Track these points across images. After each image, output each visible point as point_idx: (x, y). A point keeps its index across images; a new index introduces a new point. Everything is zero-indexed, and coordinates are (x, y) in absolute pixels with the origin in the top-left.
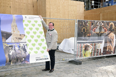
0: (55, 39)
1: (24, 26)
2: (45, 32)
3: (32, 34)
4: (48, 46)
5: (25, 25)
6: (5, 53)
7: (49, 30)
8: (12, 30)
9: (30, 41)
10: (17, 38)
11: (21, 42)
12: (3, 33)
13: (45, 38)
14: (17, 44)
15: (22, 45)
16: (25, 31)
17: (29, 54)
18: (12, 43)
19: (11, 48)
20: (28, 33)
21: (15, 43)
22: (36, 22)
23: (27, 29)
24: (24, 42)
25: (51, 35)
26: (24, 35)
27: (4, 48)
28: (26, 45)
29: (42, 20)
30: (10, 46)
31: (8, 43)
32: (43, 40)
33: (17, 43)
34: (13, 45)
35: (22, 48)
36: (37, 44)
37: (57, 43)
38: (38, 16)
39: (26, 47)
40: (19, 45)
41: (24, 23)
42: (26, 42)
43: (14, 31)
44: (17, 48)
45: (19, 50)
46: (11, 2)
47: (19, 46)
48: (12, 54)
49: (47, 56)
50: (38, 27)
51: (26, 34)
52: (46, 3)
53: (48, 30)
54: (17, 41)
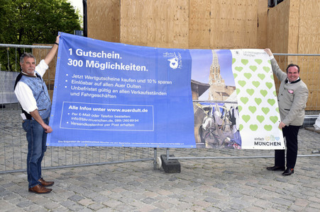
0: (302, 102)
1: (234, 71)
2: (278, 82)
3: (249, 85)
4: (283, 117)
5: (236, 68)
6: (196, 123)
8: (210, 79)
9: (245, 100)
10: (219, 93)
11: (226, 101)
12: (193, 85)
13: (276, 99)
14: (219, 105)
15: (228, 107)
16: (236, 80)
17: (238, 131)
18: (209, 102)
19: (207, 112)
20: (242, 83)
21: (216, 102)
22: (259, 61)
23: (239, 77)
24: (234, 101)
25: (291, 92)
26: (234, 88)
27: (195, 111)
28: (237, 108)
30: (206, 109)
31: (202, 103)
32: (271, 102)
33: (219, 103)
34: (212, 106)
35: (228, 114)
36: (259, 108)
37: (304, 112)
38: (262, 51)
39: (235, 111)
40: (222, 107)
41: (234, 66)
42: (237, 103)
43: (213, 81)
44: (218, 114)
45: (222, 117)
46: (212, 21)
47: (223, 110)
48: (207, 128)
49: (278, 138)
50: (263, 72)
51: (237, 86)
52: (288, 14)
53: (285, 79)
54: (220, 100)
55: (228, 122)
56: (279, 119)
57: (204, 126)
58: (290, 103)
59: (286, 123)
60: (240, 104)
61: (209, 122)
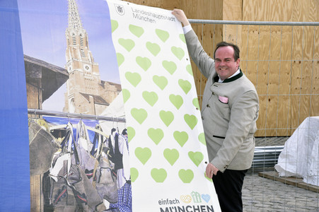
1: (119, 48)
3: (148, 85)
5: (121, 41)
6: (33, 166)
7: (216, 79)
8: (68, 57)
9: (140, 116)
10: (86, 96)
11: (102, 115)
12: (31, 67)
14: (87, 124)
15: (106, 130)
16: (123, 69)
17: (129, 182)
18: (65, 118)
19: (60, 140)
20: (135, 79)
21: (80, 117)
22: (163, 35)
24: (118, 116)
25: (225, 100)
26: (119, 88)
27: (33, 137)
28: (124, 133)
29: (189, 28)
30: (57, 133)
31: (50, 117)
32: (190, 120)
33: (87, 119)
34: (70, 127)
35: (106, 145)
36: (168, 132)
37: (252, 140)
39: (122, 139)
40: (94, 129)
42: (123, 121)
43: (77, 65)
44: (85, 145)
45: (93, 152)
47: (96, 136)
48: (59, 177)
49: (207, 198)
51: (125, 84)
54: (88, 112)
55: (106, 162)
56: (206, 158)
57: (54, 172)
58: (223, 123)
59: (220, 164)
60: (131, 123)
61: (65, 163)
